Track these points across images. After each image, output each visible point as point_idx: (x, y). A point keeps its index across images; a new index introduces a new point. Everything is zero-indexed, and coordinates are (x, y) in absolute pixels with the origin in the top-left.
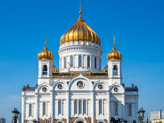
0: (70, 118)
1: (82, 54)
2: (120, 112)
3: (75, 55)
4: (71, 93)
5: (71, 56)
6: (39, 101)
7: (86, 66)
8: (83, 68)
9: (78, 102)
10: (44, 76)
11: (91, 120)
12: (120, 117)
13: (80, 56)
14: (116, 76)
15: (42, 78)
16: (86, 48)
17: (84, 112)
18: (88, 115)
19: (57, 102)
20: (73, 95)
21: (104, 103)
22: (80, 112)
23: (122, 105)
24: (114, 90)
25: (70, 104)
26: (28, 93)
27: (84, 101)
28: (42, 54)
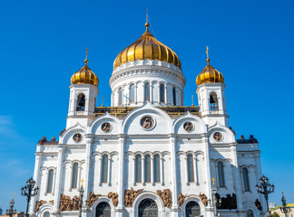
0: (125, 192)
1: (151, 79)
2: (229, 182)
3: (138, 82)
4: (127, 139)
5: (132, 84)
6: (64, 161)
7: (158, 100)
8: (152, 103)
9: (143, 157)
10: (79, 113)
11: (170, 196)
12: (231, 191)
13: (146, 84)
14: (216, 113)
15: (75, 116)
16: (157, 71)
17: (156, 180)
18: (163, 184)
19: (98, 158)
20: (131, 143)
21: (197, 160)
22: (147, 180)
23: (232, 166)
24: (215, 138)
25: (126, 161)
26: (49, 149)
27: (156, 156)
28: (78, 75)
